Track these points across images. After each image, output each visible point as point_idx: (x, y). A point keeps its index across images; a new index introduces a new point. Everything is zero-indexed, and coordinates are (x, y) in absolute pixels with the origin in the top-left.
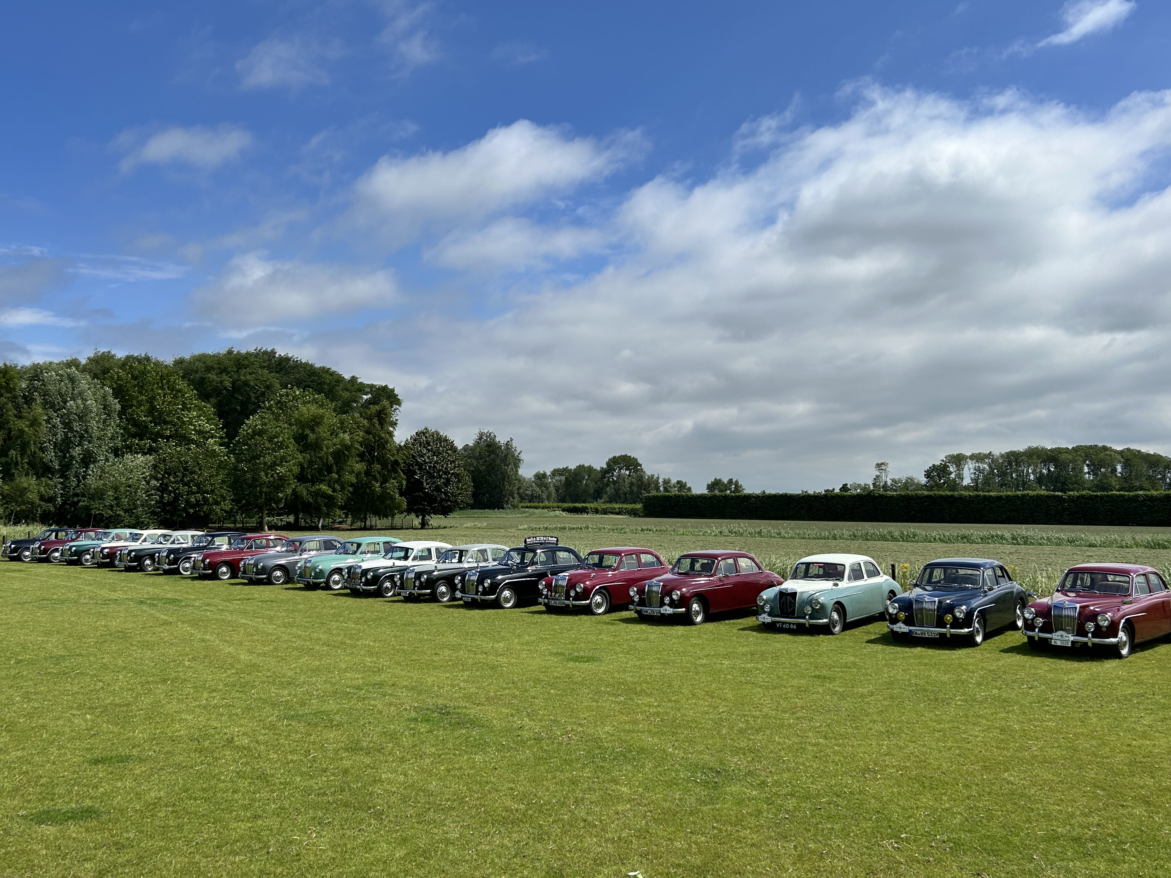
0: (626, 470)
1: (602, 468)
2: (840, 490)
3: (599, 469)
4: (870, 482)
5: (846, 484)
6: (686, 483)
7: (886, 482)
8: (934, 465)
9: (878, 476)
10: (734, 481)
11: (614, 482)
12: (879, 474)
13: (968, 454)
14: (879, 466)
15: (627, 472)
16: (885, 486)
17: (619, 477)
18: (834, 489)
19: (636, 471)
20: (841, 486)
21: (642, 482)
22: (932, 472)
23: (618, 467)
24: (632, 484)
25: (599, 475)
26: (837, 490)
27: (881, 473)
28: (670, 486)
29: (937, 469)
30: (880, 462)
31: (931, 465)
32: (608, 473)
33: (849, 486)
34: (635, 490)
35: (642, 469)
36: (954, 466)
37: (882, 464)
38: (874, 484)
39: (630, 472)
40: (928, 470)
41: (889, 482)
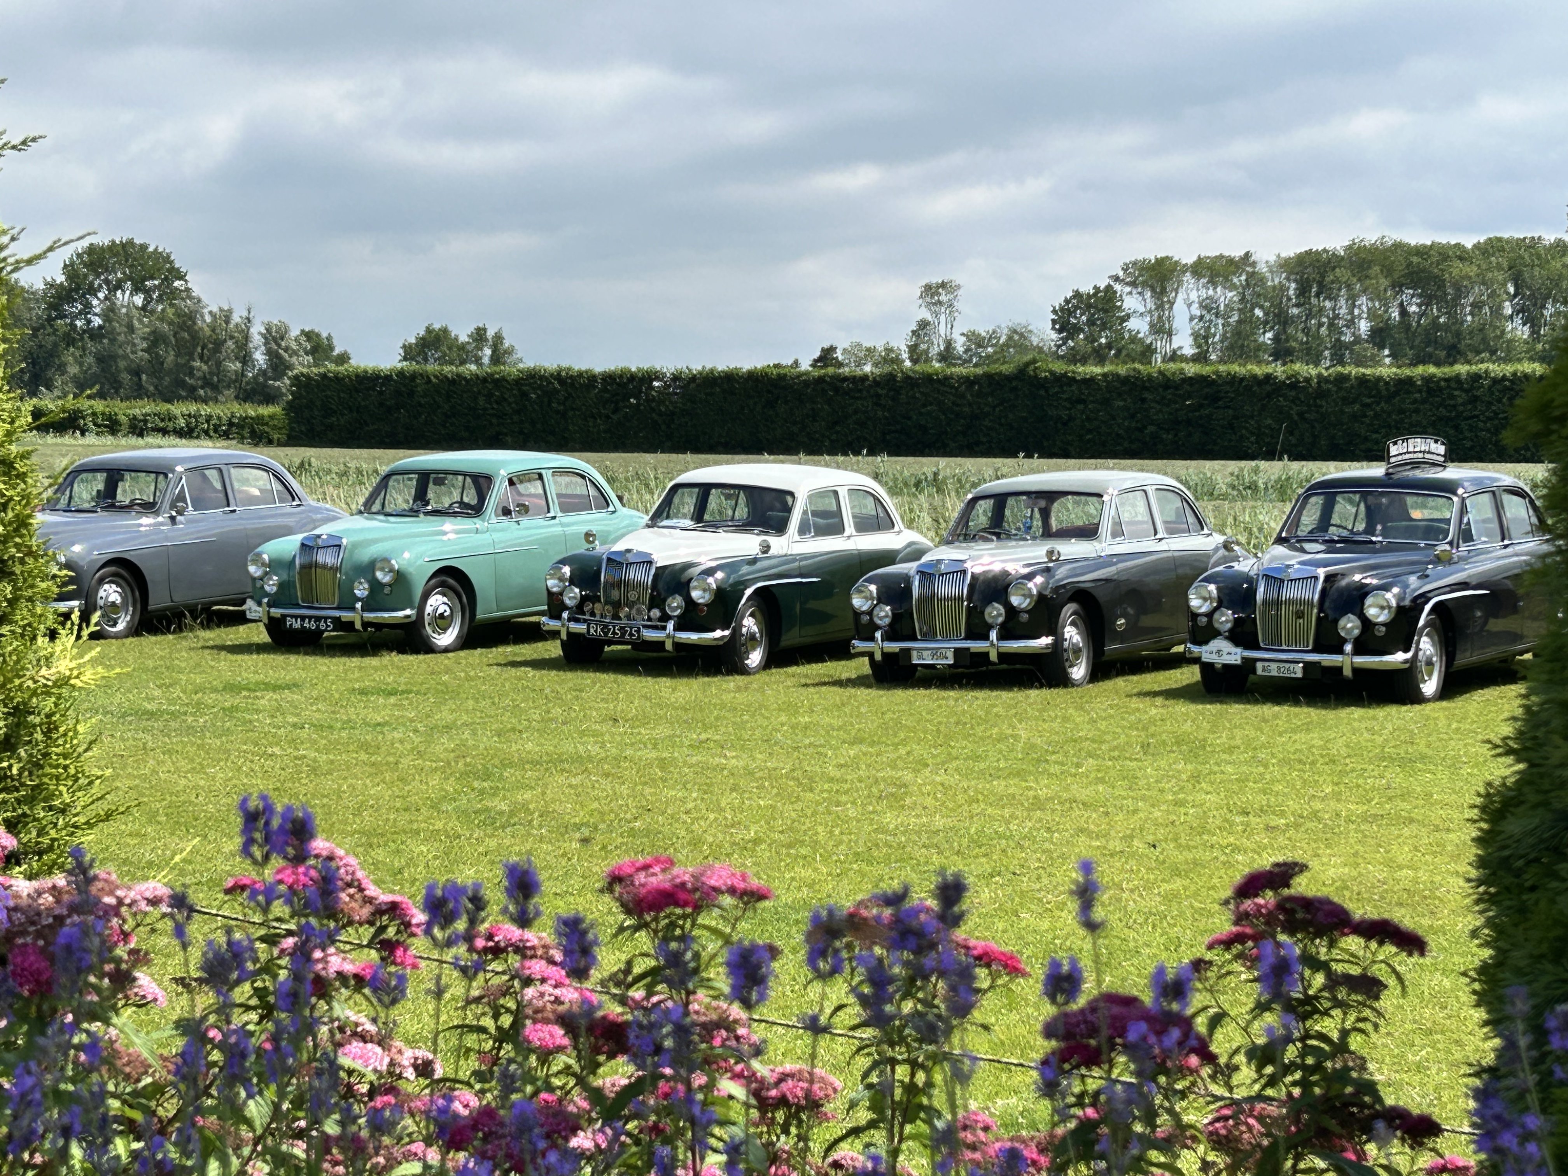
0: (136, 290)
1: (51, 285)
2: (813, 365)
3: (40, 286)
4: (901, 344)
5: (832, 349)
6: (329, 338)
7: (949, 344)
8: (1077, 295)
9: (924, 324)
10: (490, 333)
11: (96, 334)
12: (929, 317)
13: (1189, 259)
14: (930, 291)
15: (139, 300)
16: (947, 356)
17: (110, 313)
18: (796, 362)
19: (170, 295)
20: (817, 354)
21: (195, 336)
22: (1070, 313)
23: (107, 282)
24: (156, 339)
25: (41, 310)
26: (805, 365)
27: (937, 315)
28: (286, 350)
29: (1089, 306)
30: (936, 279)
31: (1070, 294)
32: (71, 301)
33: (839, 355)
34: (170, 358)
35: (188, 290)
36: (1148, 294)
37: (943, 285)
38: (913, 349)
39: (148, 300)
40: (1062, 309)
41: (960, 346)
